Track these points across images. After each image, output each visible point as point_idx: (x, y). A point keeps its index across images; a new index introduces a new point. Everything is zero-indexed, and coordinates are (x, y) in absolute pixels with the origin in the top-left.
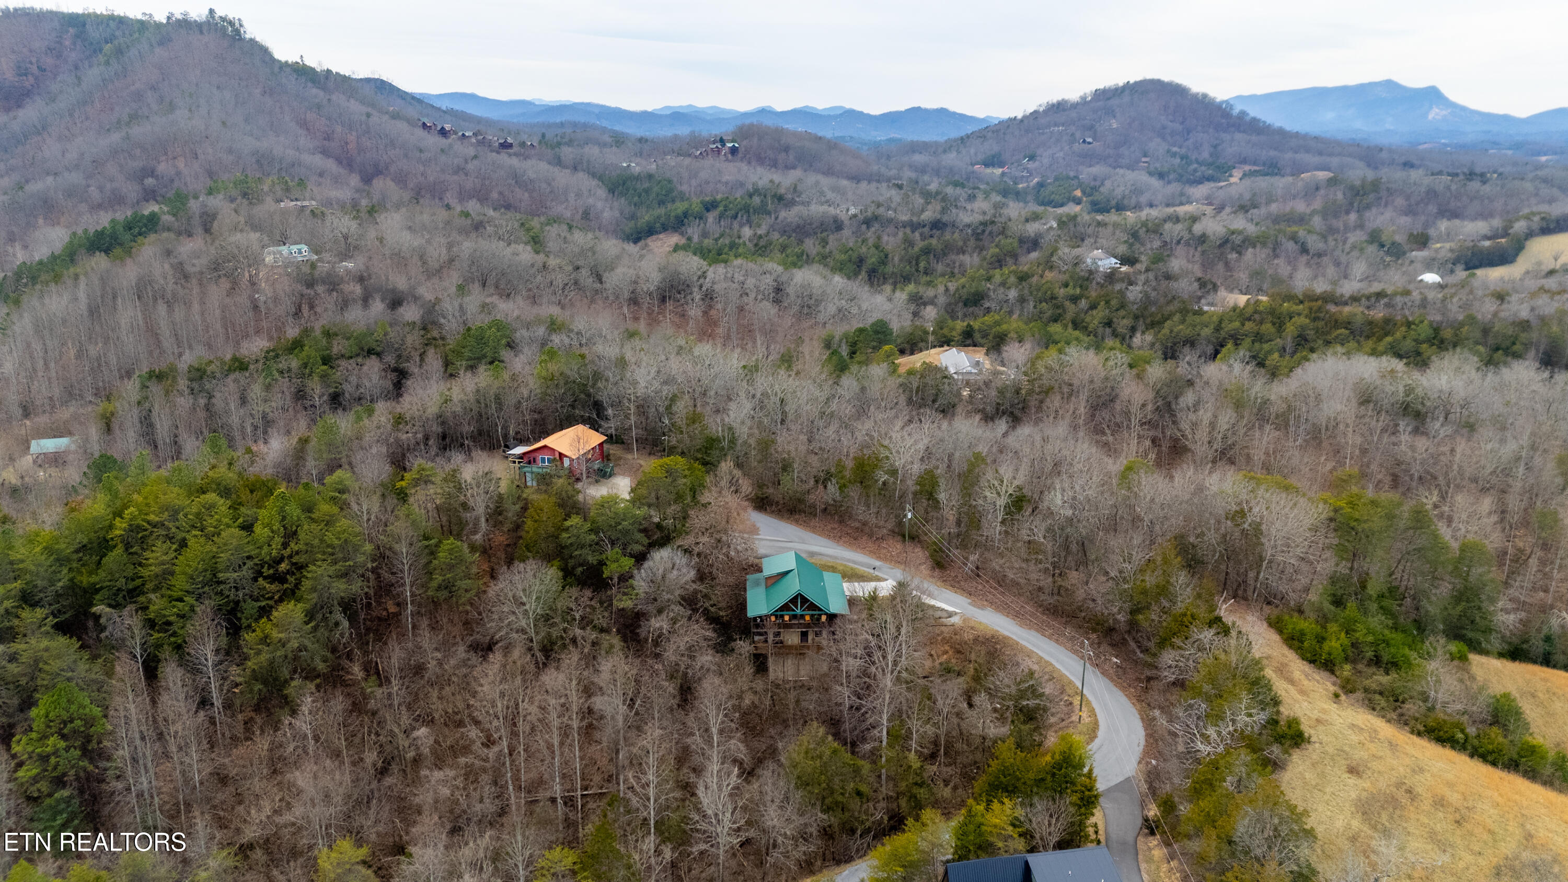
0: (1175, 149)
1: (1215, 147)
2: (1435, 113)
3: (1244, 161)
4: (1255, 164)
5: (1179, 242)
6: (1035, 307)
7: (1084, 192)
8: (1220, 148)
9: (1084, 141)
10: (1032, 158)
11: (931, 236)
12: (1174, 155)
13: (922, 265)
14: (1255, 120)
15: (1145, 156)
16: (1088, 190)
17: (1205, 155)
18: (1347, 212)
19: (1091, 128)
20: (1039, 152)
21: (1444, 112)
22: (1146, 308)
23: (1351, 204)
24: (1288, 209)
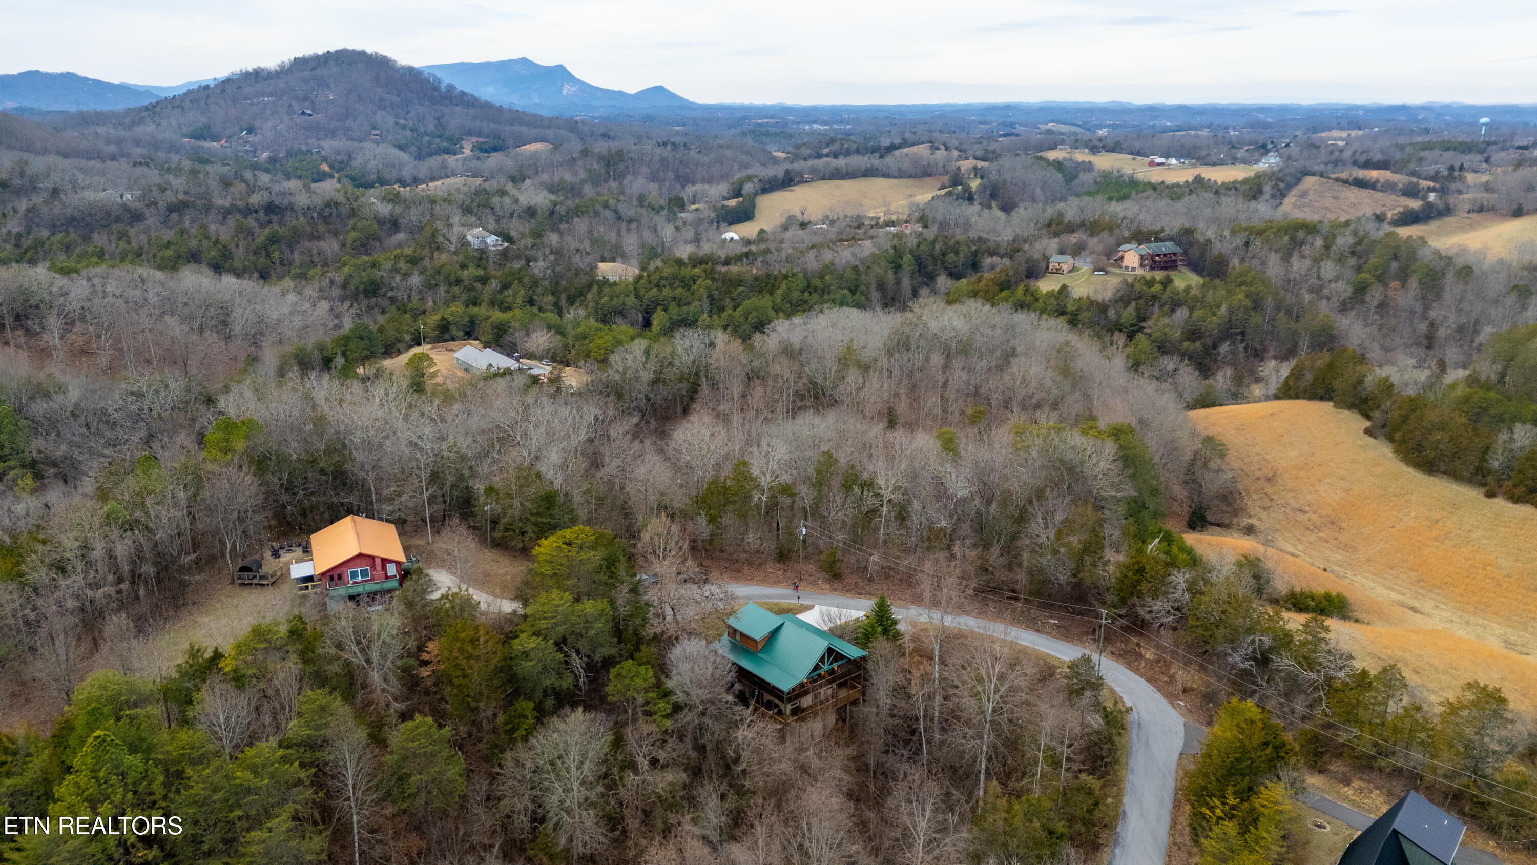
0: (402, 122)
1: (438, 119)
2: (567, 89)
3: (470, 133)
4: (480, 136)
5: (512, 215)
6: (448, 292)
7: (332, 167)
8: (443, 121)
9: (303, 113)
10: (250, 131)
11: (270, 222)
12: (404, 127)
13: (276, 255)
14: (463, 93)
15: (374, 128)
16: (337, 165)
17: (431, 127)
18: (606, 181)
19: (306, 98)
20: (257, 124)
21: (574, 89)
22: (558, 283)
23: (608, 173)
24: (557, 179)
